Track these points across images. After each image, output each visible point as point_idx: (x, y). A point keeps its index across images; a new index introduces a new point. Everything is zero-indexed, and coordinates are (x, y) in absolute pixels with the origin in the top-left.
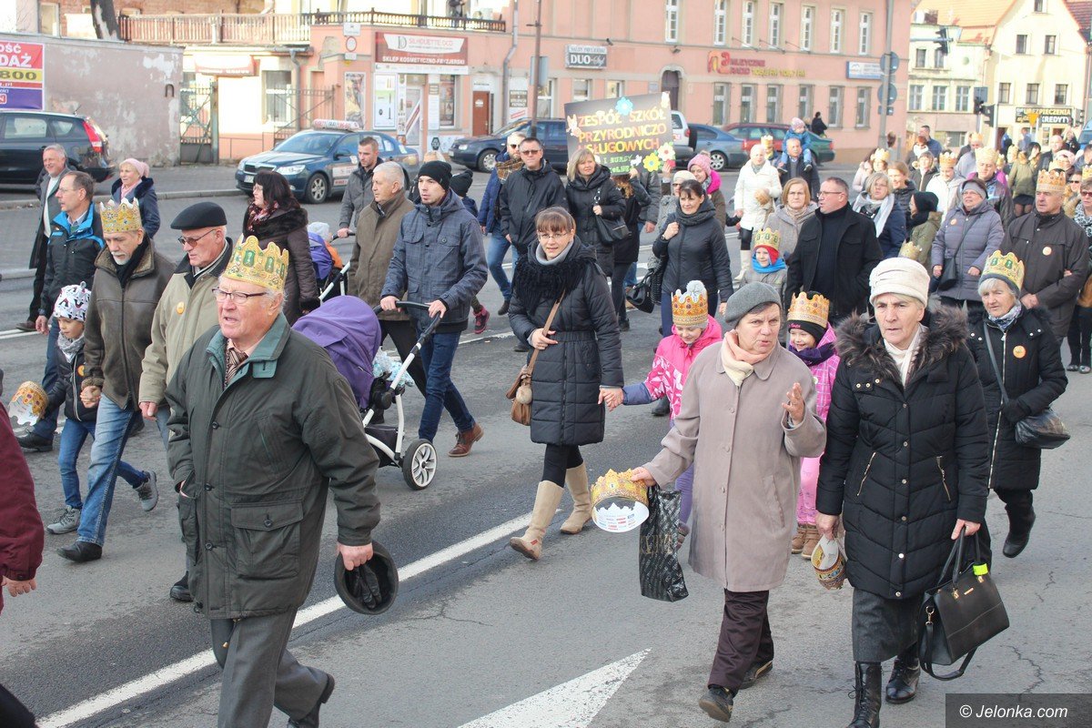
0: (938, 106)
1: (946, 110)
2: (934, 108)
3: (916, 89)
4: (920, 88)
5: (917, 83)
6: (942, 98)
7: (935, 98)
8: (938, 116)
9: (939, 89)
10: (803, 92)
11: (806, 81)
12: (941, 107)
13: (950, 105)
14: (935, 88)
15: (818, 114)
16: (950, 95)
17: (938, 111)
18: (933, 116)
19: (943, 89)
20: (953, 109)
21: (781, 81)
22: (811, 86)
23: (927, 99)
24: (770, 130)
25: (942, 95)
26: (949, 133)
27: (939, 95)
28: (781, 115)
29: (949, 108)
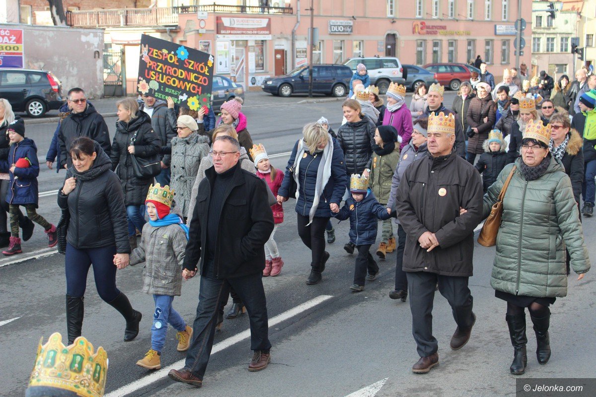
0: (550, 49)
1: (555, 51)
2: (548, 50)
3: (536, 40)
4: (539, 39)
5: (537, 36)
6: (552, 45)
7: (548, 45)
8: (550, 55)
9: (550, 39)
10: (469, 44)
11: (471, 37)
12: (552, 50)
13: (557, 48)
14: (548, 39)
15: (479, 56)
16: (557, 42)
17: (550, 52)
18: (547, 56)
19: (553, 39)
20: (559, 51)
21: (456, 37)
22: (474, 40)
23: (543, 45)
24: (450, 66)
25: (552, 42)
26: (557, 65)
27: (550, 42)
28: (456, 58)
29: (557, 50)
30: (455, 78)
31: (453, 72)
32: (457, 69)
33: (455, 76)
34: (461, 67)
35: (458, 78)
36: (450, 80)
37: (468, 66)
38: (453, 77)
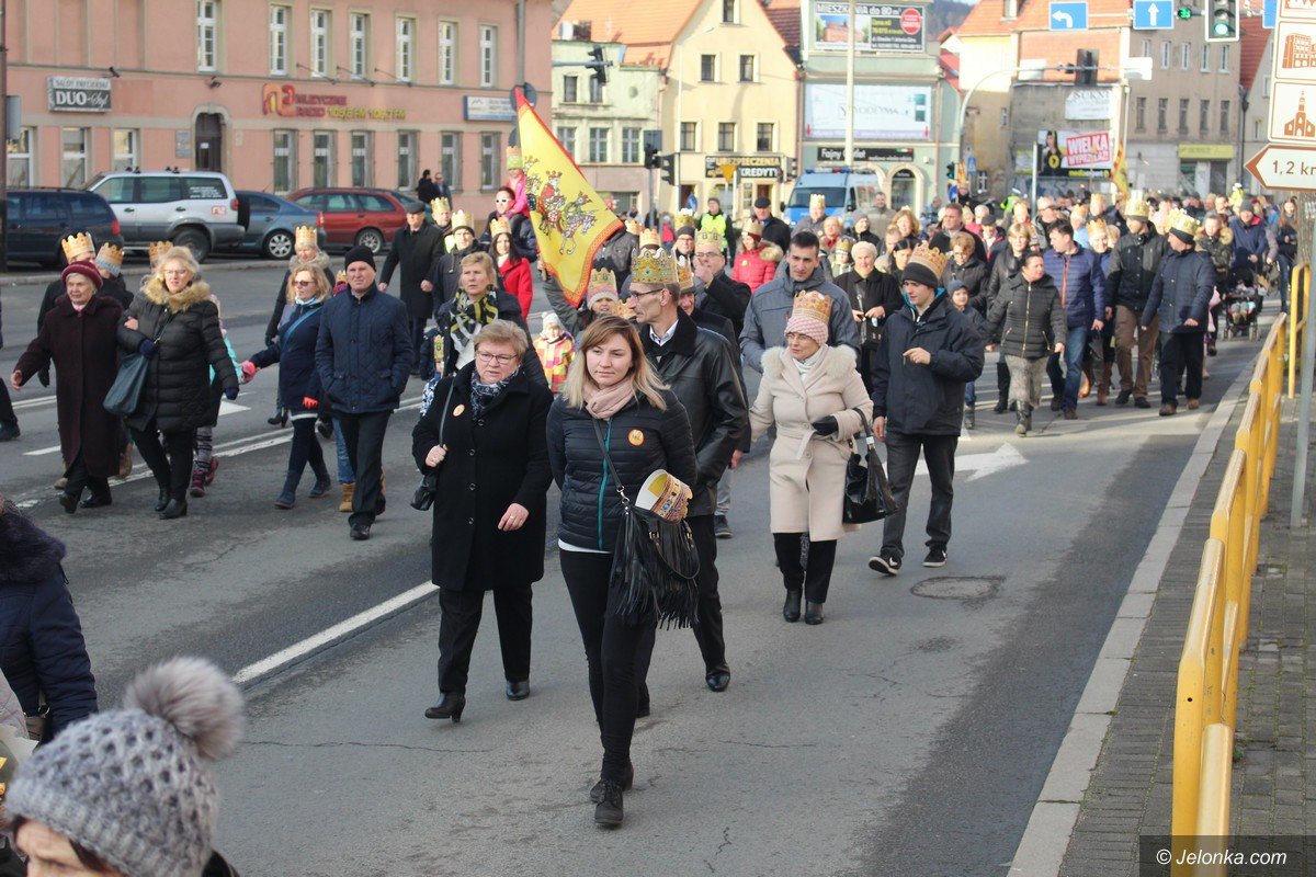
0: (597, 156)
1: (609, 161)
2: (593, 159)
3: (565, 132)
4: (571, 131)
5: (566, 124)
6: (603, 145)
7: (593, 145)
8: (599, 170)
9: (598, 133)
10: (403, 141)
11: (407, 126)
12: (603, 158)
13: (614, 154)
14: (593, 131)
15: (427, 172)
16: (613, 140)
17: (598, 163)
18: (592, 171)
19: (604, 132)
20: (619, 160)
21: (371, 125)
22: (415, 133)
23: (582, 147)
24: (356, 196)
25: (604, 140)
26: (615, 194)
27: (598, 140)
28: (373, 175)
29: (613, 160)
30: (368, 225)
31: (362, 209)
32: (373, 204)
33: (368, 221)
34: (382, 198)
35: (376, 225)
36: (355, 230)
37: (399, 196)
38: (363, 222)
